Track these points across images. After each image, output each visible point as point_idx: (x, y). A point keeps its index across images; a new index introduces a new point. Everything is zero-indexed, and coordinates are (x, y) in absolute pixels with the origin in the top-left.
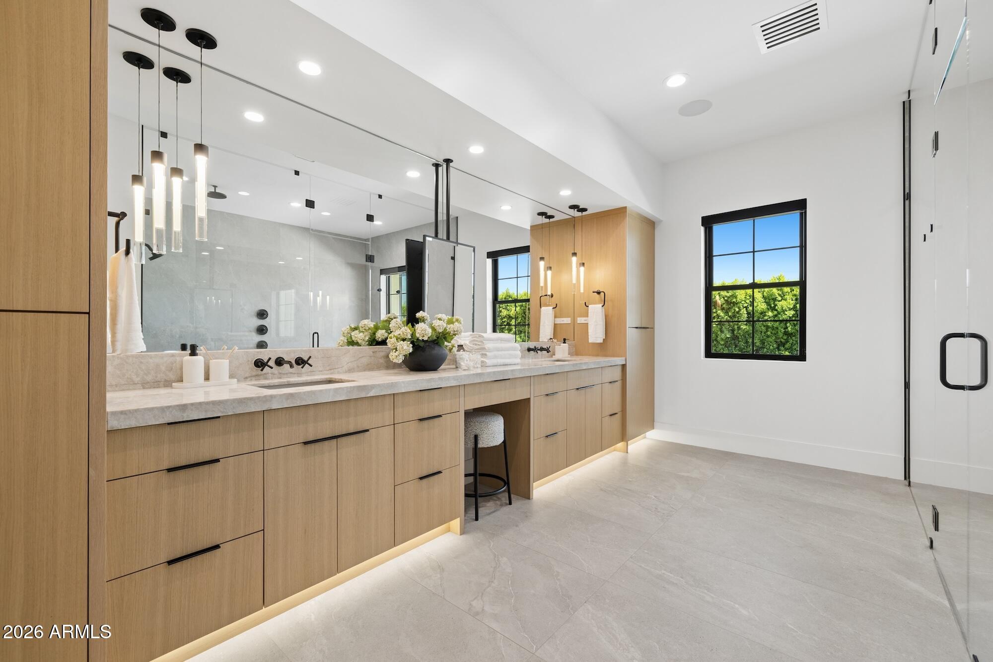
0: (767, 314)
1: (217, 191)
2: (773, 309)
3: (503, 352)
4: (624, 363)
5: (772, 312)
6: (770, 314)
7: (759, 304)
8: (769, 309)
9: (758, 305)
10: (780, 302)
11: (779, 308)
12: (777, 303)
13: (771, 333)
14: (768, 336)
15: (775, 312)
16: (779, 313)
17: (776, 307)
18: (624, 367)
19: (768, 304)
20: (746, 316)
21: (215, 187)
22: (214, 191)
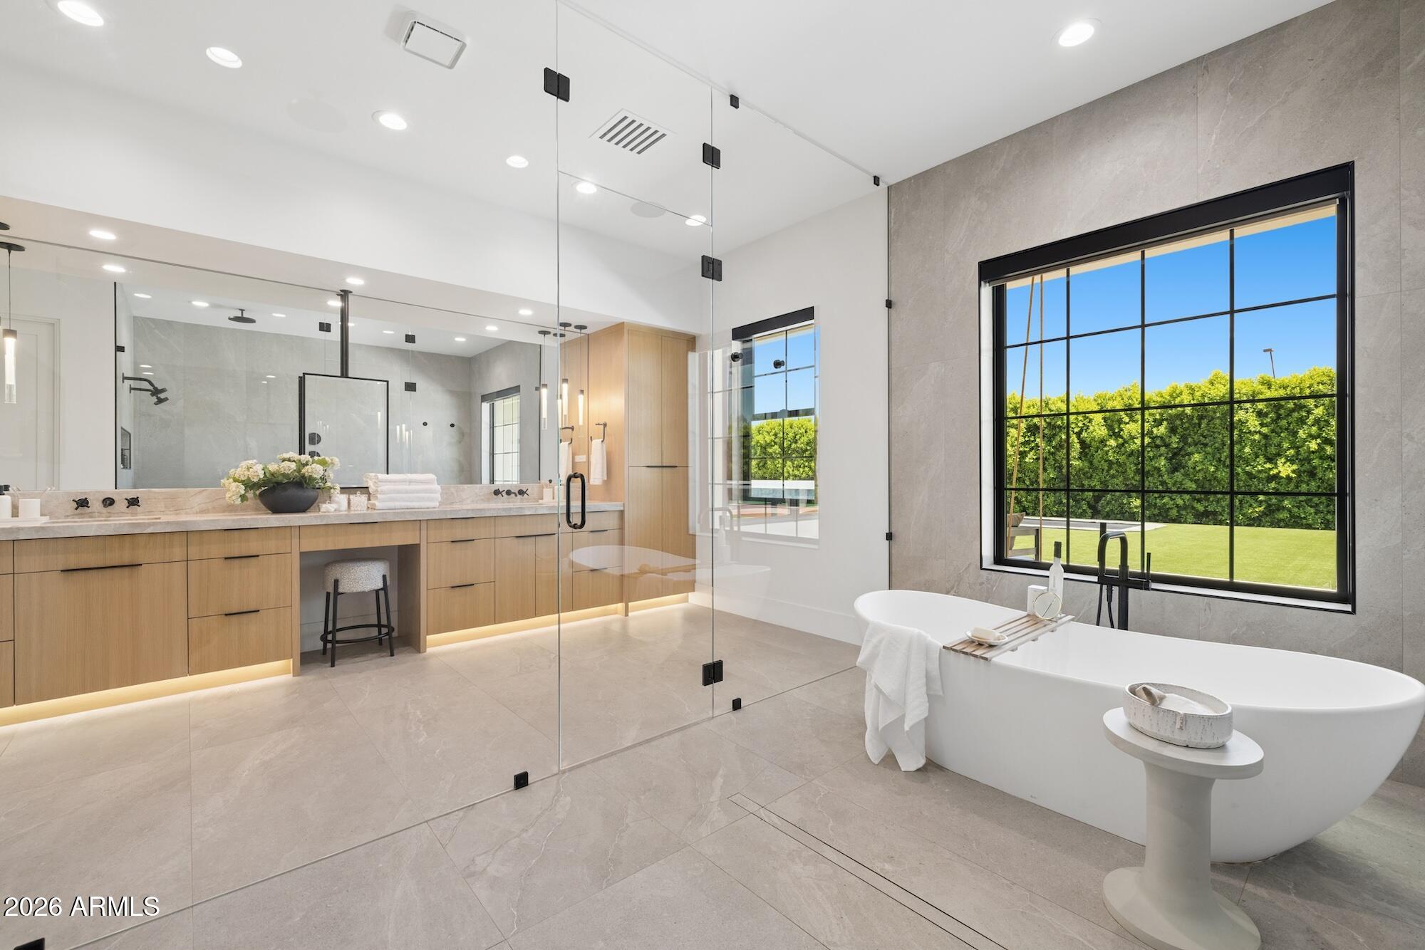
0: (1108, 443)
1: (244, 316)
2: (1117, 435)
3: (410, 495)
4: (622, 509)
5: (1116, 439)
6: (1112, 443)
7: (1096, 428)
8: (1111, 436)
9: (1094, 430)
10: (1128, 425)
11: (1125, 434)
12: (1122, 426)
13: (1117, 471)
14: (1113, 477)
15: (1121, 441)
16: (1125, 442)
17: (1122, 432)
18: (622, 513)
19: (1110, 428)
20: (1078, 446)
21: (242, 310)
22: (240, 315)
